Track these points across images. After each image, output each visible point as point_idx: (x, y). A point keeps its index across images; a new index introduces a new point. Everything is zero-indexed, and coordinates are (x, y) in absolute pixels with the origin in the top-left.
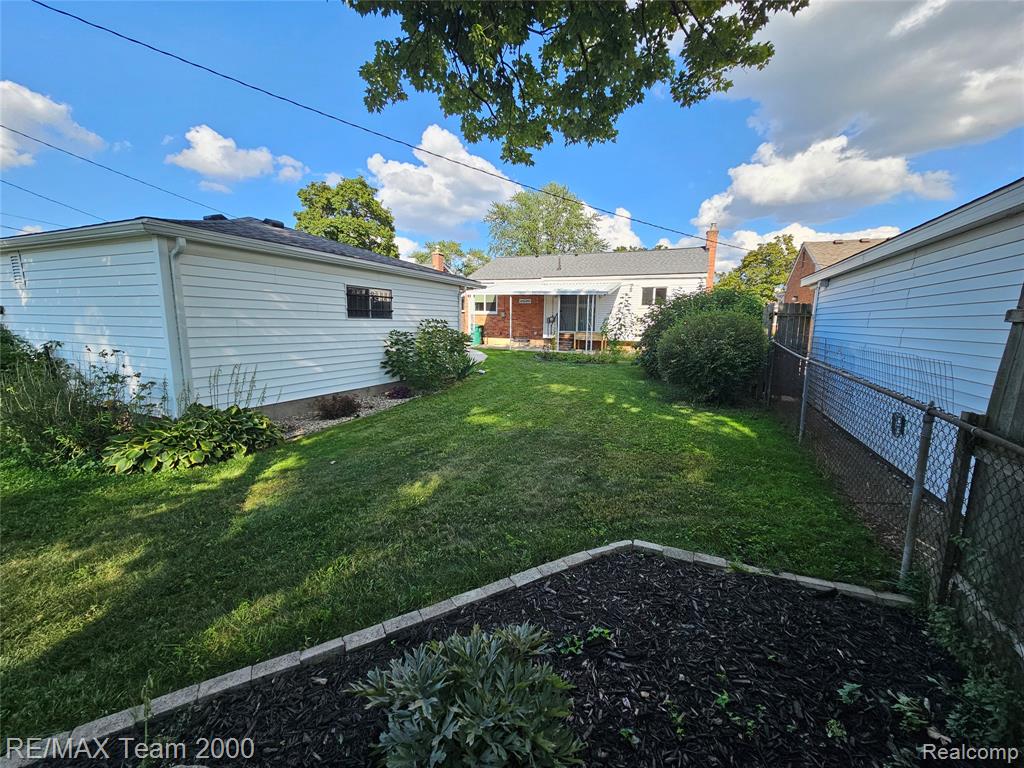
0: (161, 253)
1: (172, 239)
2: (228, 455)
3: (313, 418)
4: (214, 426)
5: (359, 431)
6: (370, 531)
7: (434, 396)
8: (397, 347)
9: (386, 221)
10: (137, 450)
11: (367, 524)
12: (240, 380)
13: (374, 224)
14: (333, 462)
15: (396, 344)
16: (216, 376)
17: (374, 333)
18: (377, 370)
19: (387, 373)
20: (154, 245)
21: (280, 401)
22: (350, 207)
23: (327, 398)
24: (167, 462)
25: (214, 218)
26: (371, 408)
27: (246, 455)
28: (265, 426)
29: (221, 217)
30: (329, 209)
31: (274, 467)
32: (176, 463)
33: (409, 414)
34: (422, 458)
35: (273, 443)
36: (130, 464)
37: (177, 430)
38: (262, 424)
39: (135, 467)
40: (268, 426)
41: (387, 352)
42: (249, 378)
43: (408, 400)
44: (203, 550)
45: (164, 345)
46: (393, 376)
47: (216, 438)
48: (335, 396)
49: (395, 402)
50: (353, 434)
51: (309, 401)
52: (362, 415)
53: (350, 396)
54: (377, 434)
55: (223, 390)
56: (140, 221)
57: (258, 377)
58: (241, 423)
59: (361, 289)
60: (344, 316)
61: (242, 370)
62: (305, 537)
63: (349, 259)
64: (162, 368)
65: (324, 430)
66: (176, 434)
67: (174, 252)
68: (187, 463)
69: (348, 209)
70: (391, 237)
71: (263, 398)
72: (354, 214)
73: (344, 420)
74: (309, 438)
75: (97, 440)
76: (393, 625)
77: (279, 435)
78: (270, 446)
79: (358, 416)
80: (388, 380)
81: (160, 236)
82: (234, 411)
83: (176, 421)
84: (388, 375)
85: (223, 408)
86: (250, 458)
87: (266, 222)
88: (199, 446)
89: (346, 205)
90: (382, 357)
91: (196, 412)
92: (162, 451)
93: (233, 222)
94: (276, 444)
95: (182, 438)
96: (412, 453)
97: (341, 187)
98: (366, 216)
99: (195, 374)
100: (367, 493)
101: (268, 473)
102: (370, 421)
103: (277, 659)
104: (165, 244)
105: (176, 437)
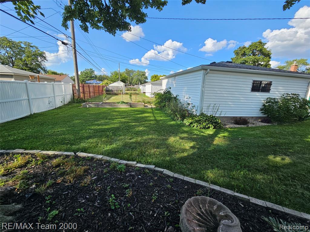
0: (203, 74)
1: (206, 70)
2: (209, 128)
3: (232, 123)
4: (207, 119)
5: (249, 131)
6: (256, 167)
7: (284, 125)
8: (269, 104)
9: (268, 55)
10: (190, 121)
11: (255, 164)
12: (215, 108)
13: (261, 57)
14: (240, 139)
15: (269, 102)
16: (209, 106)
17: (261, 97)
18: (258, 111)
19: (262, 113)
20: (202, 72)
21: (225, 116)
22: (253, 52)
23: (238, 118)
24: (196, 126)
25: (213, 63)
26: (253, 124)
27: (213, 129)
28: (219, 122)
29: (215, 63)
30: (244, 54)
31: (221, 135)
32: (197, 126)
33: (272, 130)
34: (279, 148)
35: (220, 128)
36: (188, 124)
37: (198, 118)
38: (219, 121)
39: (189, 125)
40: (220, 122)
41: (264, 105)
42: (217, 108)
43: (270, 124)
44: (205, 150)
45: (199, 97)
46: (265, 114)
47: (207, 123)
48: (240, 117)
49: (264, 124)
50: (247, 132)
51: (231, 118)
52: (250, 125)
53: (247, 119)
54: (257, 134)
55: (210, 110)
56: (201, 66)
57: (220, 108)
58: (213, 120)
59: (259, 81)
60: (250, 91)
61: (216, 106)
62: (233, 159)
63: (257, 71)
64: (197, 103)
65: (235, 128)
66: (198, 119)
67: (206, 73)
68: (199, 127)
69: (252, 53)
70: (269, 61)
71: (221, 114)
72: (254, 55)
73: (243, 126)
74: (231, 129)
75: (183, 117)
76: (269, 205)
77: (222, 126)
78: (219, 128)
79: (248, 126)
80: (261, 115)
81: (204, 69)
82: (212, 116)
83: (198, 116)
84: (262, 114)
85: (209, 115)
86: (214, 130)
87: (227, 62)
88: (203, 124)
89: (251, 52)
90: (261, 106)
91: (202, 114)
92: (195, 123)
93: (219, 63)
94: (221, 128)
95: (199, 121)
96: (274, 145)
97: (250, 46)
98: (258, 55)
99: (204, 105)
100: (254, 153)
101: (219, 136)
102: (253, 129)
103: (227, 190)
104: (204, 71)
105: (198, 120)
